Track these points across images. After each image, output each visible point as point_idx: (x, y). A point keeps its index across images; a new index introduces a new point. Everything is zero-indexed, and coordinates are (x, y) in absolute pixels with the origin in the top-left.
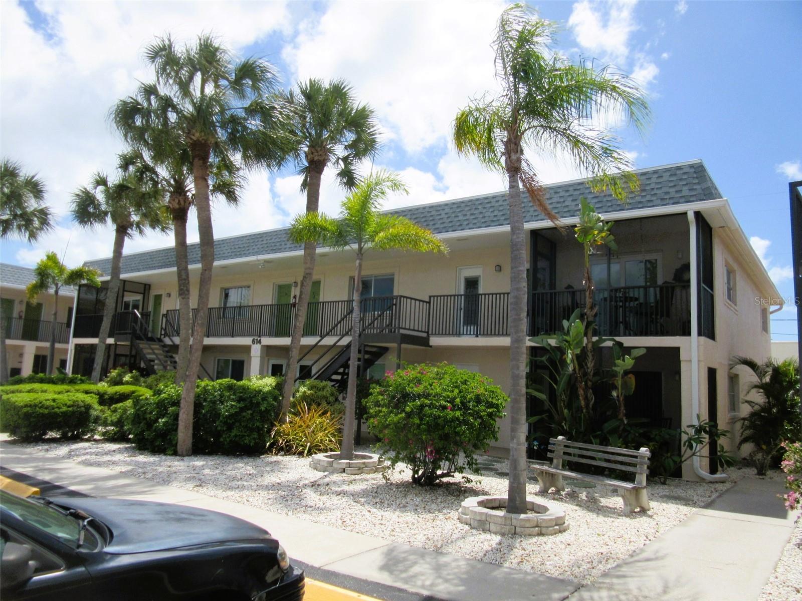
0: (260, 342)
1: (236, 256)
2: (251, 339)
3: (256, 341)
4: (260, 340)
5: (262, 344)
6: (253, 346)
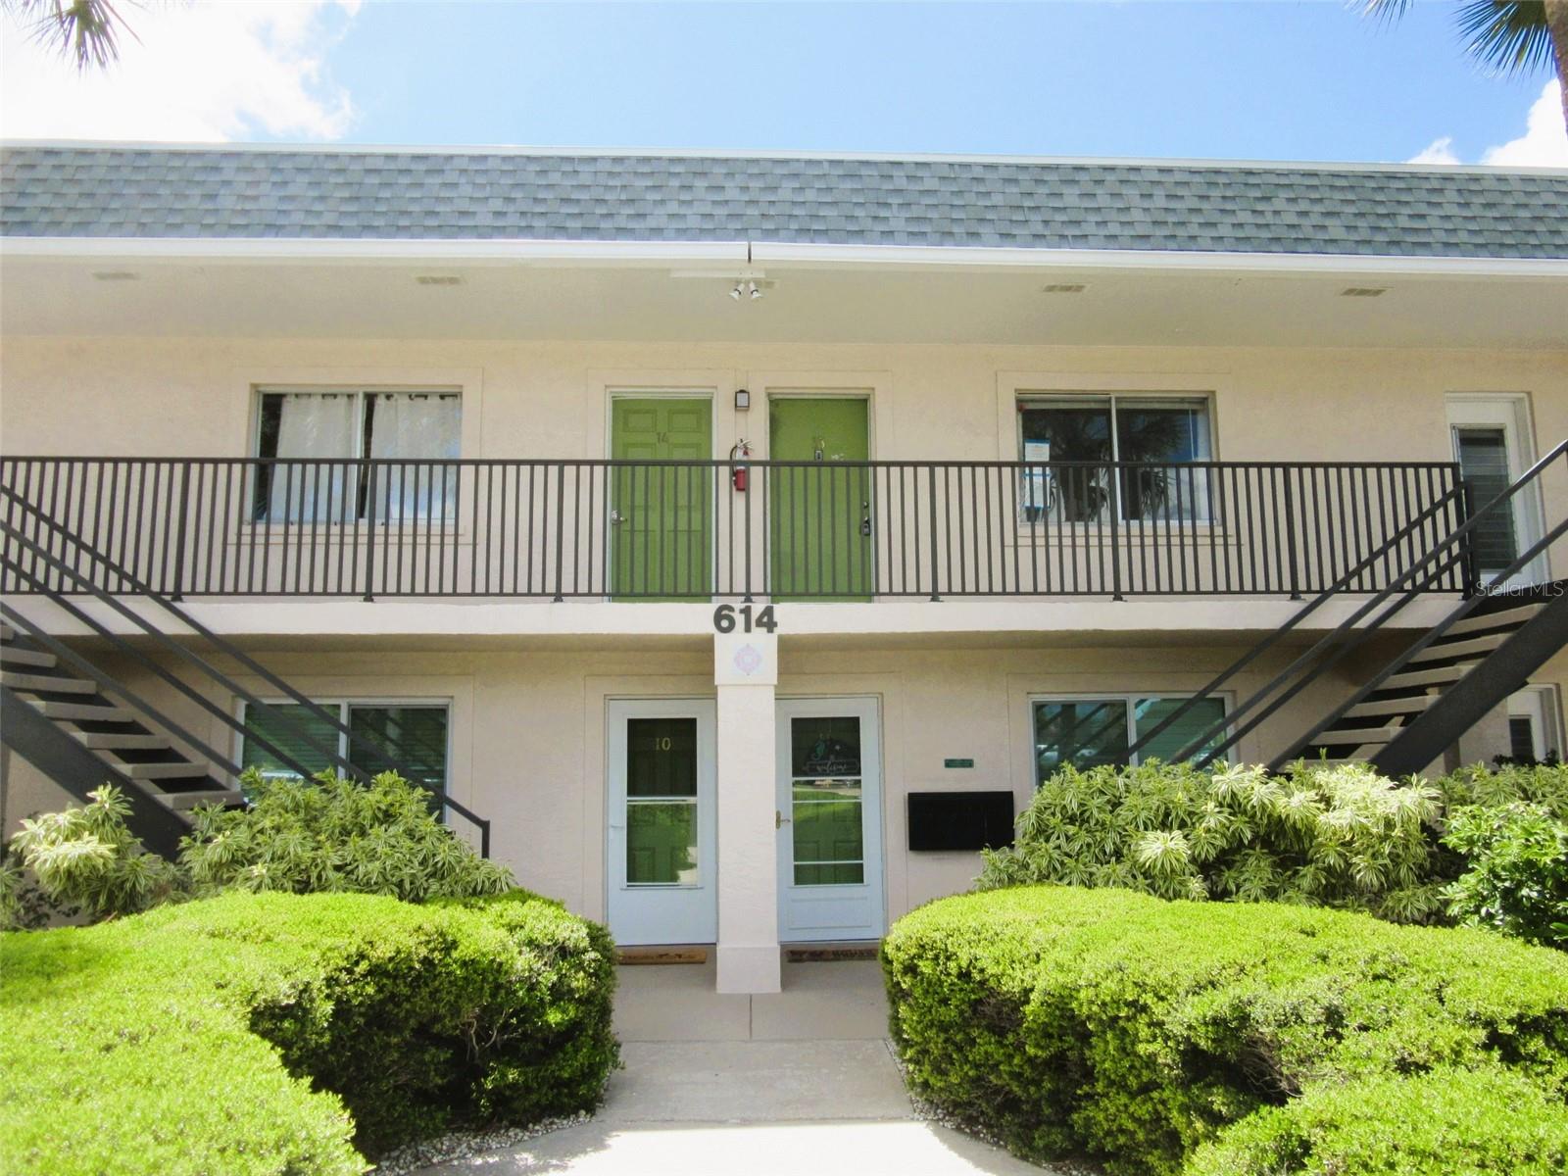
0: (767, 623)
2: (707, 610)
3: (740, 619)
4: (769, 612)
5: (778, 631)
6: (720, 640)
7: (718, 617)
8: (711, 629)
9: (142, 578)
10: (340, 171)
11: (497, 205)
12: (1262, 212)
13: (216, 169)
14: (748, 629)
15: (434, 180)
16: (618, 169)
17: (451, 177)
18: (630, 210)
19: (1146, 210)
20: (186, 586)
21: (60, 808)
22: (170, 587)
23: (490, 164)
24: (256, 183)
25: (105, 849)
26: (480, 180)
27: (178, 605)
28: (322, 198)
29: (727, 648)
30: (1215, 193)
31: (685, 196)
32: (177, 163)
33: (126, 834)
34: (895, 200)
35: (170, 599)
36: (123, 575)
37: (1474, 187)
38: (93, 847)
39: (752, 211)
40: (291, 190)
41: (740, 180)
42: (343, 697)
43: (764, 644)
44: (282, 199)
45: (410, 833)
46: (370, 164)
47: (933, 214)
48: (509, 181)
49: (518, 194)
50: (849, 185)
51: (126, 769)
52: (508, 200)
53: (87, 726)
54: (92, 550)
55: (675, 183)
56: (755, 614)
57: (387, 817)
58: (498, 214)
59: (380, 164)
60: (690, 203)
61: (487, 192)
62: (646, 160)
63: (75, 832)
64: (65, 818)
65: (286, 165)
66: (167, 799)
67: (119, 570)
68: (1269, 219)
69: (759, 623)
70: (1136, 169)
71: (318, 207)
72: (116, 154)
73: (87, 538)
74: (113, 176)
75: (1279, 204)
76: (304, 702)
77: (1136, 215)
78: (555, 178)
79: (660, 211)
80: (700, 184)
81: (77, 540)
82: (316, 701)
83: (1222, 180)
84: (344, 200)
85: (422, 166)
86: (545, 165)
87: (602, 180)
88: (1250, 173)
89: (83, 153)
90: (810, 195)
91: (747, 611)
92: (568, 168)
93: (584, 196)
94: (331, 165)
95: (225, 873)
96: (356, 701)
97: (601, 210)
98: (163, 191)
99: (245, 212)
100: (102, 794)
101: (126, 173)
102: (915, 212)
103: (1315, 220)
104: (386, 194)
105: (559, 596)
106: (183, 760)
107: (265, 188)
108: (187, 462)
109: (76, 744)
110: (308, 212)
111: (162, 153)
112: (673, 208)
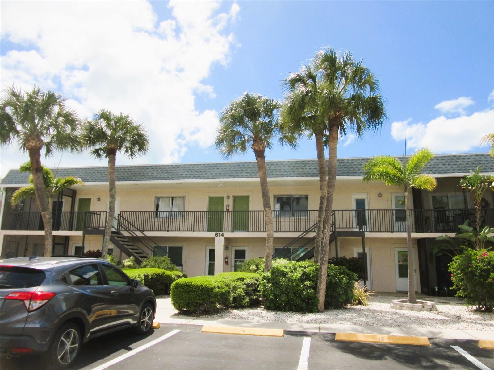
0: (223, 235)
1: (195, 177)
2: (214, 233)
3: (219, 235)
4: (223, 234)
5: (224, 237)
6: (216, 238)
7: (216, 234)
8: (214, 236)
9: (138, 228)
10: (165, 168)
11: (186, 173)
12: (303, 169)
13: (148, 169)
14: (220, 236)
15: (178, 169)
16: (204, 166)
17: (180, 168)
18: (205, 173)
19: (284, 169)
20: (144, 230)
21: (127, 259)
22: (142, 229)
23: (186, 166)
24: (153, 171)
25: (132, 264)
26: (184, 169)
27: (143, 232)
28: (162, 173)
29: (217, 239)
30: (296, 165)
31: (213, 170)
32: (143, 168)
33: (135, 262)
34: (244, 169)
35: (142, 231)
36: (136, 228)
37: (342, 162)
38: (131, 263)
39: (223, 172)
40: (158, 172)
41: (222, 167)
42: (168, 245)
43: (222, 239)
44: (157, 173)
45: (166, 263)
46: (169, 167)
47: (250, 172)
48: (188, 169)
49: (189, 171)
50: (238, 167)
51: (135, 255)
52: (188, 172)
53: (132, 249)
54: (132, 225)
55: (212, 168)
56: (221, 234)
57: (164, 261)
58: (186, 174)
59: (171, 167)
60: (213, 171)
61: (185, 171)
62: (208, 164)
63: (129, 261)
64: (128, 260)
65: (158, 167)
66: (140, 259)
67: (136, 227)
68: (304, 170)
69: (221, 236)
70: (284, 162)
71: (162, 174)
72: (135, 167)
73: (132, 223)
74: (135, 170)
75: (307, 167)
76: (158, 246)
77: (282, 170)
78: (195, 168)
79: (209, 173)
80: (216, 168)
81: (130, 223)
82: (160, 246)
83: (298, 163)
84: (165, 173)
85: (176, 167)
86: (194, 166)
87: (202, 168)
88: (303, 161)
89: (131, 167)
90: (232, 169)
91: (220, 234)
92: (197, 166)
93: (199, 171)
94: (164, 167)
95: (145, 267)
96: (170, 246)
97: (201, 173)
98: (142, 173)
99: (152, 175)
100: (131, 257)
101: (137, 170)
102: (247, 171)
103: (312, 170)
104: (171, 172)
105: (194, 231)
106: (143, 254)
107: (155, 171)
108: (144, 212)
109: (130, 251)
110: (161, 175)
111: (141, 166)
112: (211, 172)
